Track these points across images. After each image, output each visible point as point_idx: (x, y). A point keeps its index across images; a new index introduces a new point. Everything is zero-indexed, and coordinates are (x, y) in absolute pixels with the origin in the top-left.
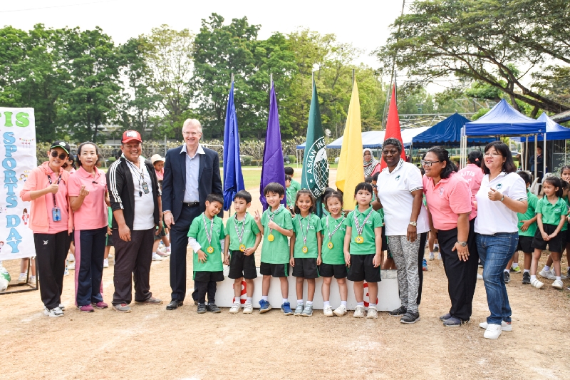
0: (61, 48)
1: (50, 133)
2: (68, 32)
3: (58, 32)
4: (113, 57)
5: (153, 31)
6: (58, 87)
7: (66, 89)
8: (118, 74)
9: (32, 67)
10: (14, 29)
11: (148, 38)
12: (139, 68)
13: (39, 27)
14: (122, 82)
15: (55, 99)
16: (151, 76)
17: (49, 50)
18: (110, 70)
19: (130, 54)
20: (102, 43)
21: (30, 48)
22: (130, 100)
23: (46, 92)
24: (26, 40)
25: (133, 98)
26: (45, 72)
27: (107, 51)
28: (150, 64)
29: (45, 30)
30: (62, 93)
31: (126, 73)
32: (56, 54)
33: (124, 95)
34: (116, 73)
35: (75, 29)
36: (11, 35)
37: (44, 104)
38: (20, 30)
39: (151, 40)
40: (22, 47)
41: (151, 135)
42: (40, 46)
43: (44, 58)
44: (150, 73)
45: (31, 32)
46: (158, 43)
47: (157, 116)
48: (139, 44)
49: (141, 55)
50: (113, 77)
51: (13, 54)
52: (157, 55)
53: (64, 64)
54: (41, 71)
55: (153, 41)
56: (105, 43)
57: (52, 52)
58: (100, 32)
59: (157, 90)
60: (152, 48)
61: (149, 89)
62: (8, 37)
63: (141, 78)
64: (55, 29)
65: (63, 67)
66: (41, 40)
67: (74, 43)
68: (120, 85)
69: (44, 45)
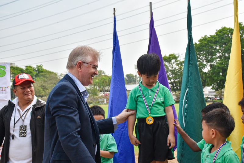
10: (227, 28)
36: (226, 31)
38: (230, 28)
51: (225, 41)
62: (223, 32)
69: (242, 34)
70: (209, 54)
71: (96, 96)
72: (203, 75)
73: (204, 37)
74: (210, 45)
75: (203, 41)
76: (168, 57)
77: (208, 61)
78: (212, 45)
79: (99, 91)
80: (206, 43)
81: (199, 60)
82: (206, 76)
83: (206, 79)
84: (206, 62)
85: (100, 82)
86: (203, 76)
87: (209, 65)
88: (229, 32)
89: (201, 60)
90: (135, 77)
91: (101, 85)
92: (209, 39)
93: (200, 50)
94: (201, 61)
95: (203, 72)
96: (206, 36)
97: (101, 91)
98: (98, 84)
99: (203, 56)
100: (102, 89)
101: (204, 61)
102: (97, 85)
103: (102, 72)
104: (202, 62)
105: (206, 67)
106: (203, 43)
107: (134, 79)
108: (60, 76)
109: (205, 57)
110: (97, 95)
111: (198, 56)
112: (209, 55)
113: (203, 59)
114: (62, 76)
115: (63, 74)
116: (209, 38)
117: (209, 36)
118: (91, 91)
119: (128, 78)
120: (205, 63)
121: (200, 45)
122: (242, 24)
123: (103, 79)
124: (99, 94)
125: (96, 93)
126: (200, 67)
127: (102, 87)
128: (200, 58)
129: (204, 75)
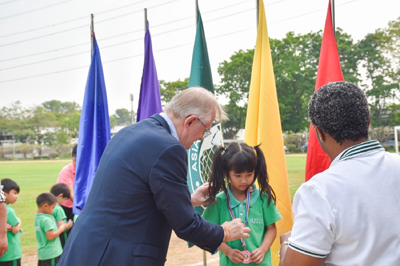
0: (307, 50)
1: (297, 123)
2: (313, 35)
3: (305, 37)
4: (351, 52)
5: (390, 24)
6: (304, 84)
7: (311, 85)
8: (356, 67)
9: (283, 68)
11: (384, 31)
12: (376, 60)
13: (290, 34)
14: (360, 75)
15: (302, 94)
16: (389, 66)
17: (297, 53)
18: (349, 65)
19: (366, 49)
20: (342, 41)
21: (282, 53)
22: (367, 90)
23: (294, 89)
24: (280, 46)
25: (371, 88)
26: (293, 71)
27: (346, 48)
28: (386, 55)
29: (294, 36)
30: (307, 88)
31: (364, 66)
32: (303, 56)
33: (362, 86)
34: (355, 68)
35: (318, 32)
37: (292, 98)
38: (276, 40)
39: (388, 33)
40: (277, 53)
41: (388, 121)
42: (291, 50)
43: (293, 59)
44: (387, 64)
45: (284, 40)
46: (395, 35)
47: (394, 104)
48: (376, 38)
49: (378, 48)
50: (351, 70)
52: (394, 46)
53: (309, 63)
54: (290, 71)
55: (390, 34)
56: (345, 41)
57: (300, 54)
58: (340, 32)
59: (394, 79)
60: (388, 40)
61: (387, 78)
63: (379, 69)
64: (302, 35)
65: (308, 66)
66: (292, 45)
67: (317, 45)
68: (358, 77)
69: (293, 49)
70: (247, 79)
71: (65, 145)
72: (236, 111)
73: (238, 52)
74: (248, 65)
75: (237, 59)
76: (183, 82)
77: (244, 89)
78: (250, 64)
79: (71, 136)
80: (241, 61)
81: (231, 87)
82: (241, 112)
83: (242, 117)
84: (242, 91)
85: (72, 122)
86: (237, 113)
87: (246, 96)
88: (275, 45)
89: (233, 87)
90: (130, 115)
91: (75, 126)
92: (246, 56)
93: (232, 71)
94: (234, 89)
95: (237, 107)
96: (241, 50)
97: (74, 137)
98: (69, 125)
99: (237, 82)
100: (76, 133)
101: (239, 89)
102: (67, 126)
103: (76, 105)
104: (236, 91)
105: (242, 99)
106: (237, 61)
107: (129, 117)
108: (2, 112)
109: (241, 83)
110: (67, 143)
111: (230, 82)
112: (246, 81)
113: (237, 86)
114: (6, 112)
115: (7, 107)
116: (245, 53)
117: (246, 52)
118: (58, 136)
119: (119, 115)
120: (240, 93)
121: (232, 65)
122: (294, 34)
123: (77, 117)
124: (70, 141)
125: (66, 140)
126: (233, 98)
127: (76, 130)
128: (232, 85)
129: (239, 112)
